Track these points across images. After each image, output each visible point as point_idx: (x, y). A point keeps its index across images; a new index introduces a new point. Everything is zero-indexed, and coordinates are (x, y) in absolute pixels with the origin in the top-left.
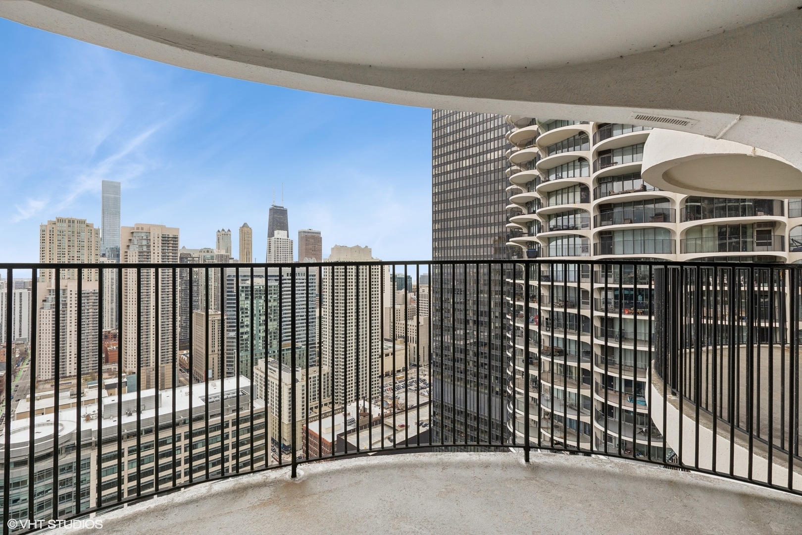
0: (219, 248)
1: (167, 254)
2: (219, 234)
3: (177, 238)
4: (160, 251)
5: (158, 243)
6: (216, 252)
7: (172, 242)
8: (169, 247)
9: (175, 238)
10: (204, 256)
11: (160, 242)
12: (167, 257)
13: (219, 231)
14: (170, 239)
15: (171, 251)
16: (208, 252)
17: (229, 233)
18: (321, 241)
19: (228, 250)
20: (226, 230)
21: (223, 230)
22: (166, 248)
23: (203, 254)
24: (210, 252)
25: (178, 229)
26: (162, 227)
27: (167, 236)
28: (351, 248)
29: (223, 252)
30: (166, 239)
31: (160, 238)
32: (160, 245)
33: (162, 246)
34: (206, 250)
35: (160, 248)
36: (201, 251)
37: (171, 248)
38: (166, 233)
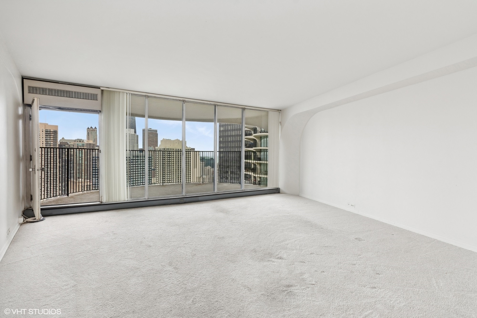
0: (88, 138)
1: (49, 143)
2: (89, 130)
3: (57, 132)
4: (44, 140)
5: (43, 135)
6: (86, 142)
7: (53, 135)
8: (50, 138)
9: (55, 132)
10: (78, 144)
11: (44, 134)
12: (49, 145)
13: (88, 128)
14: (51, 133)
15: (52, 140)
16: (80, 141)
17: (96, 129)
18: (157, 136)
19: (95, 140)
20: (94, 128)
21: (91, 127)
22: (49, 138)
23: (77, 143)
24: (81, 141)
25: (57, 126)
26: (46, 125)
27: (49, 131)
28: (173, 141)
29: (91, 142)
30: (49, 132)
31: (44, 132)
32: (44, 136)
33: (46, 137)
34: (79, 141)
35: (44, 138)
36: (75, 141)
37: (52, 139)
38: (49, 129)
